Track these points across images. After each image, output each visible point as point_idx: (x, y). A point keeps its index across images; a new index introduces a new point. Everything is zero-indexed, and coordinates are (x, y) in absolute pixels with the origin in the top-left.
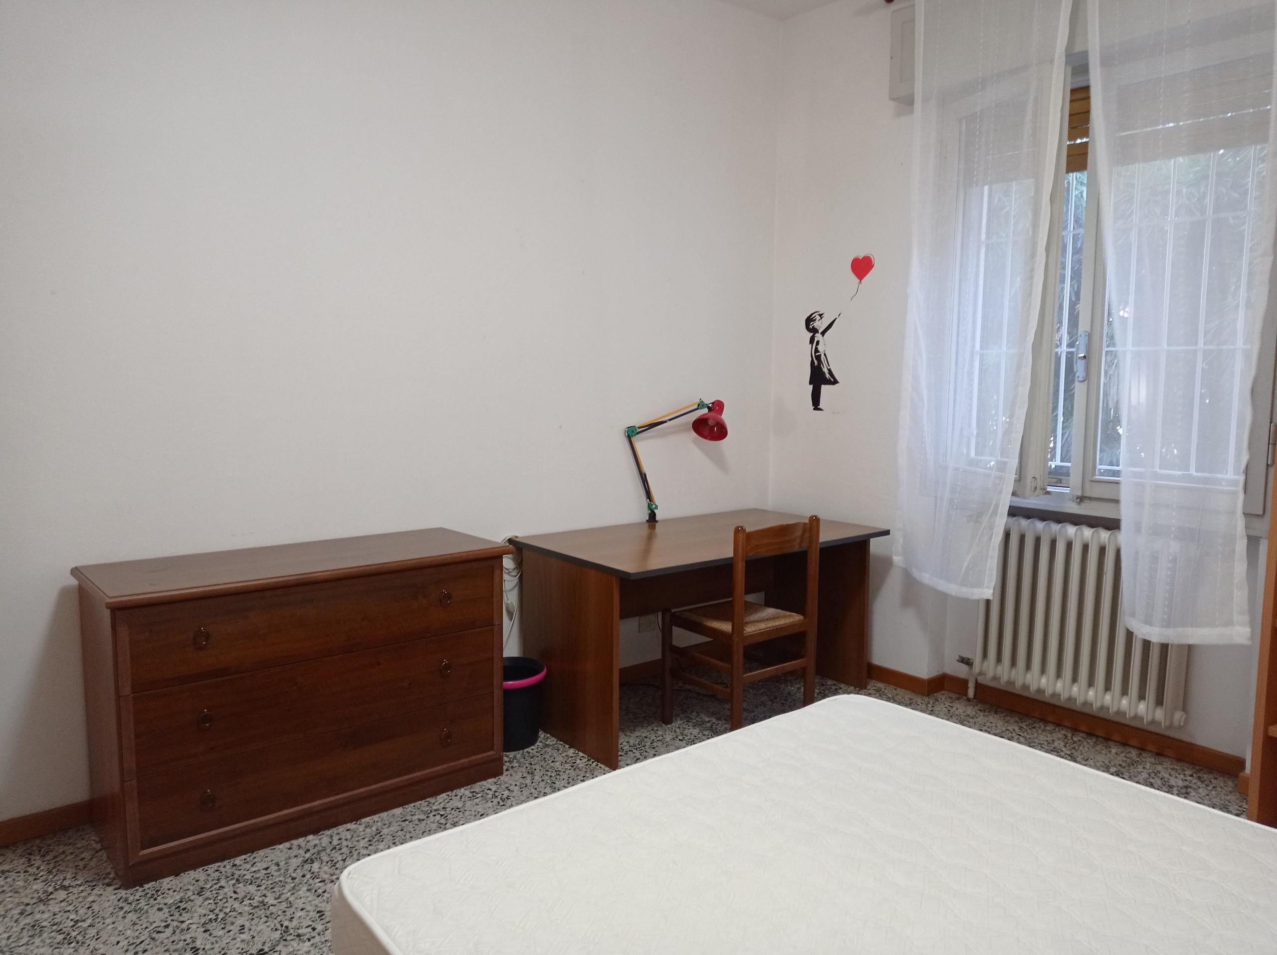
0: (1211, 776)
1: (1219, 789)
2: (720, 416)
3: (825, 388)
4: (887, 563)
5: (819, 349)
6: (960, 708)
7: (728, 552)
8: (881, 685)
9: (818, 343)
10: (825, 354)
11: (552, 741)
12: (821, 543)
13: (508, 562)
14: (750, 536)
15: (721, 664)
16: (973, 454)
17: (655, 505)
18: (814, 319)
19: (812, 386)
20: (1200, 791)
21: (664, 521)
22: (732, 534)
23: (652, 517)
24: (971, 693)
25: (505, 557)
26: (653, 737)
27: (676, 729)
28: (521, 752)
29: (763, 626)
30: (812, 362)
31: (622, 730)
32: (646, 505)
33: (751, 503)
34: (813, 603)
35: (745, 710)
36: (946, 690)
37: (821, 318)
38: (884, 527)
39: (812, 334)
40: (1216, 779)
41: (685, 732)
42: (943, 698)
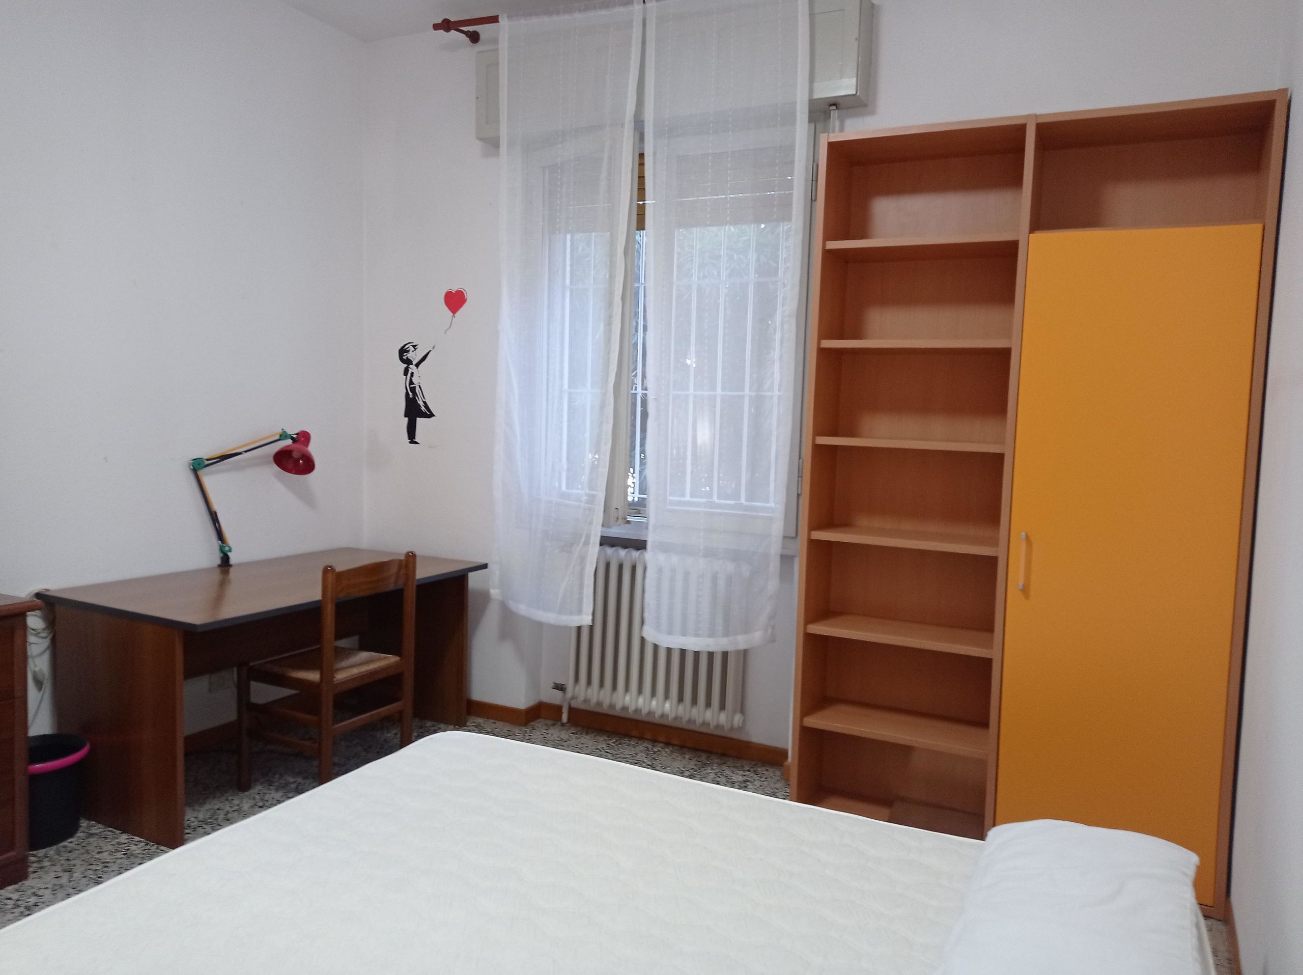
0: (764, 769)
1: (769, 779)
2: (305, 448)
3: (420, 421)
4: (485, 597)
5: (413, 381)
6: (555, 733)
7: (315, 594)
8: (480, 720)
9: (412, 374)
10: (420, 387)
11: (97, 828)
12: (418, 580)
13: (35, 621)
14: (340, 576)
15: (309, 717)
16: (564, 488)
17: (229, 547)
18: (407, 349)
19: (407, 418)
20: (756, 782)
21: (240, 565)
22: (319, 576)
23: (225, 562)
24: (565, 718)
25: (31, 615)
26: (228, 808)
27: (255, 795)
28: (54, 848)
29: (355, 671)
30: (407, 394)
31: (189, 804)
32: (217, 548)
33: (342, 539)
34: (409, 643)
35: (335, 764)
36: (541, 718)
37: (415, 349)
38: (481, 561)
39: (406, 365)
40: (767, 770)
41: (266, 798)
42: (540, 725)
